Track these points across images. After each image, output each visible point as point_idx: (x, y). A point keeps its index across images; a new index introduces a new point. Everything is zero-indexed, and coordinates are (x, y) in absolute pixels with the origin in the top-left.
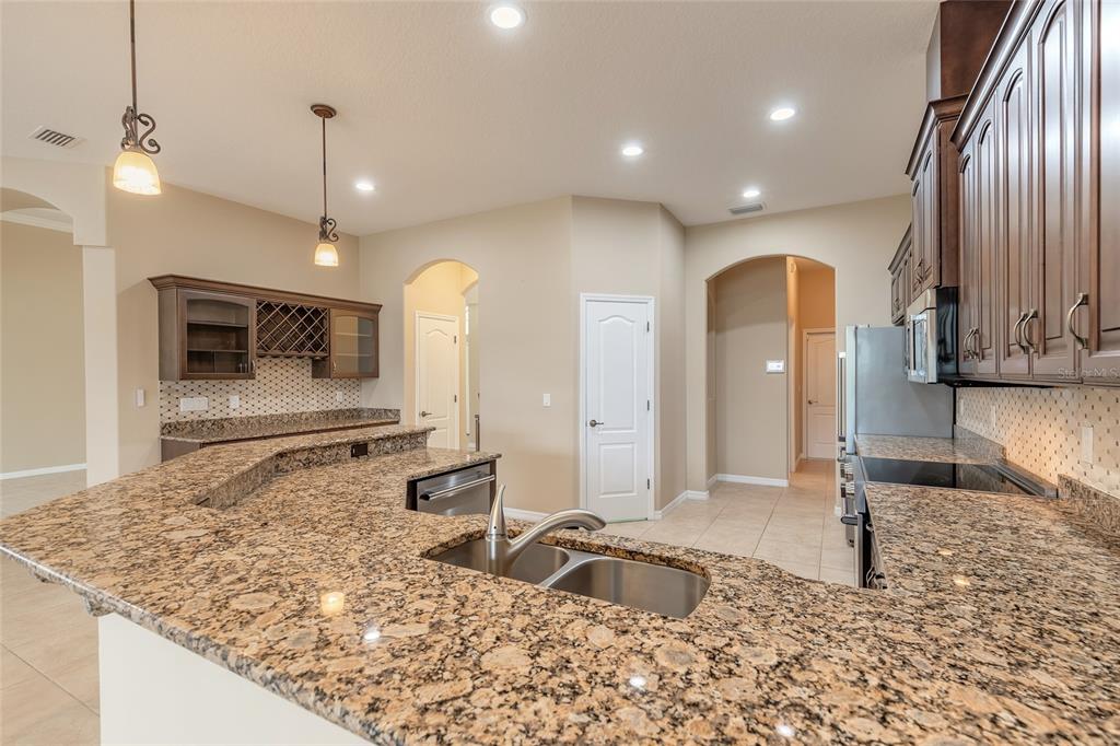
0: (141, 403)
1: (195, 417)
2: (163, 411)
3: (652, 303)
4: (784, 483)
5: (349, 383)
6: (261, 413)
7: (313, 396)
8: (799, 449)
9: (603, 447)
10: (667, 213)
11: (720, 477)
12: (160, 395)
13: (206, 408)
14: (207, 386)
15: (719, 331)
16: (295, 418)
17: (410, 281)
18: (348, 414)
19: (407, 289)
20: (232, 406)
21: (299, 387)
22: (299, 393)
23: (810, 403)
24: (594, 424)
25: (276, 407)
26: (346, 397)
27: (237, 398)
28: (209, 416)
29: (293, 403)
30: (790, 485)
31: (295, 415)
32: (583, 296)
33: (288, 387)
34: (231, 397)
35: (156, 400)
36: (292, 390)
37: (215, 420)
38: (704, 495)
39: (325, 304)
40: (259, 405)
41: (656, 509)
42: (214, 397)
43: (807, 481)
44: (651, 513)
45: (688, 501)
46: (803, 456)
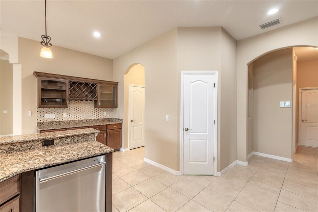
0: (30, 115)
1: (50, 120)
2: (38, 118)
3: (216, 74)
4: (290, 160)
5: (109, 109)
6: (75, 119)
7: (95, 114)
8: (297, 141)
9: (191, 140)
10: (225, 32)
11: (255, 153)
12: (37, 113)
13: (54, 118)
14: (55, 110)
15: (254, 88)
16: (87, 121)
17: (126, 73)
18: (108, 120)
19: (125, 76)
20: (64, 117)
21: (90, 111)
22: (90, 113)
23: (302, 121)
24: (187, 130)
25: (81, 117)
26: (107, 114)
27: (66, 114)
28: (55, 120)
29: (87, 116)
30: (293, 161)
31: (87, 120)
32: (182, 73)
33: (85, 110)
34: (63, 114)
35: (36, 115)
36: (87, 112)
37: (57, 122)
38: (245, 164)
39: (96, 82)
40: (74, 117)
41: (217, 171)
42: (57, 114)
43: (302, 160)
44: (215, 172)
45: (237, 166)
46: (299, 144)
